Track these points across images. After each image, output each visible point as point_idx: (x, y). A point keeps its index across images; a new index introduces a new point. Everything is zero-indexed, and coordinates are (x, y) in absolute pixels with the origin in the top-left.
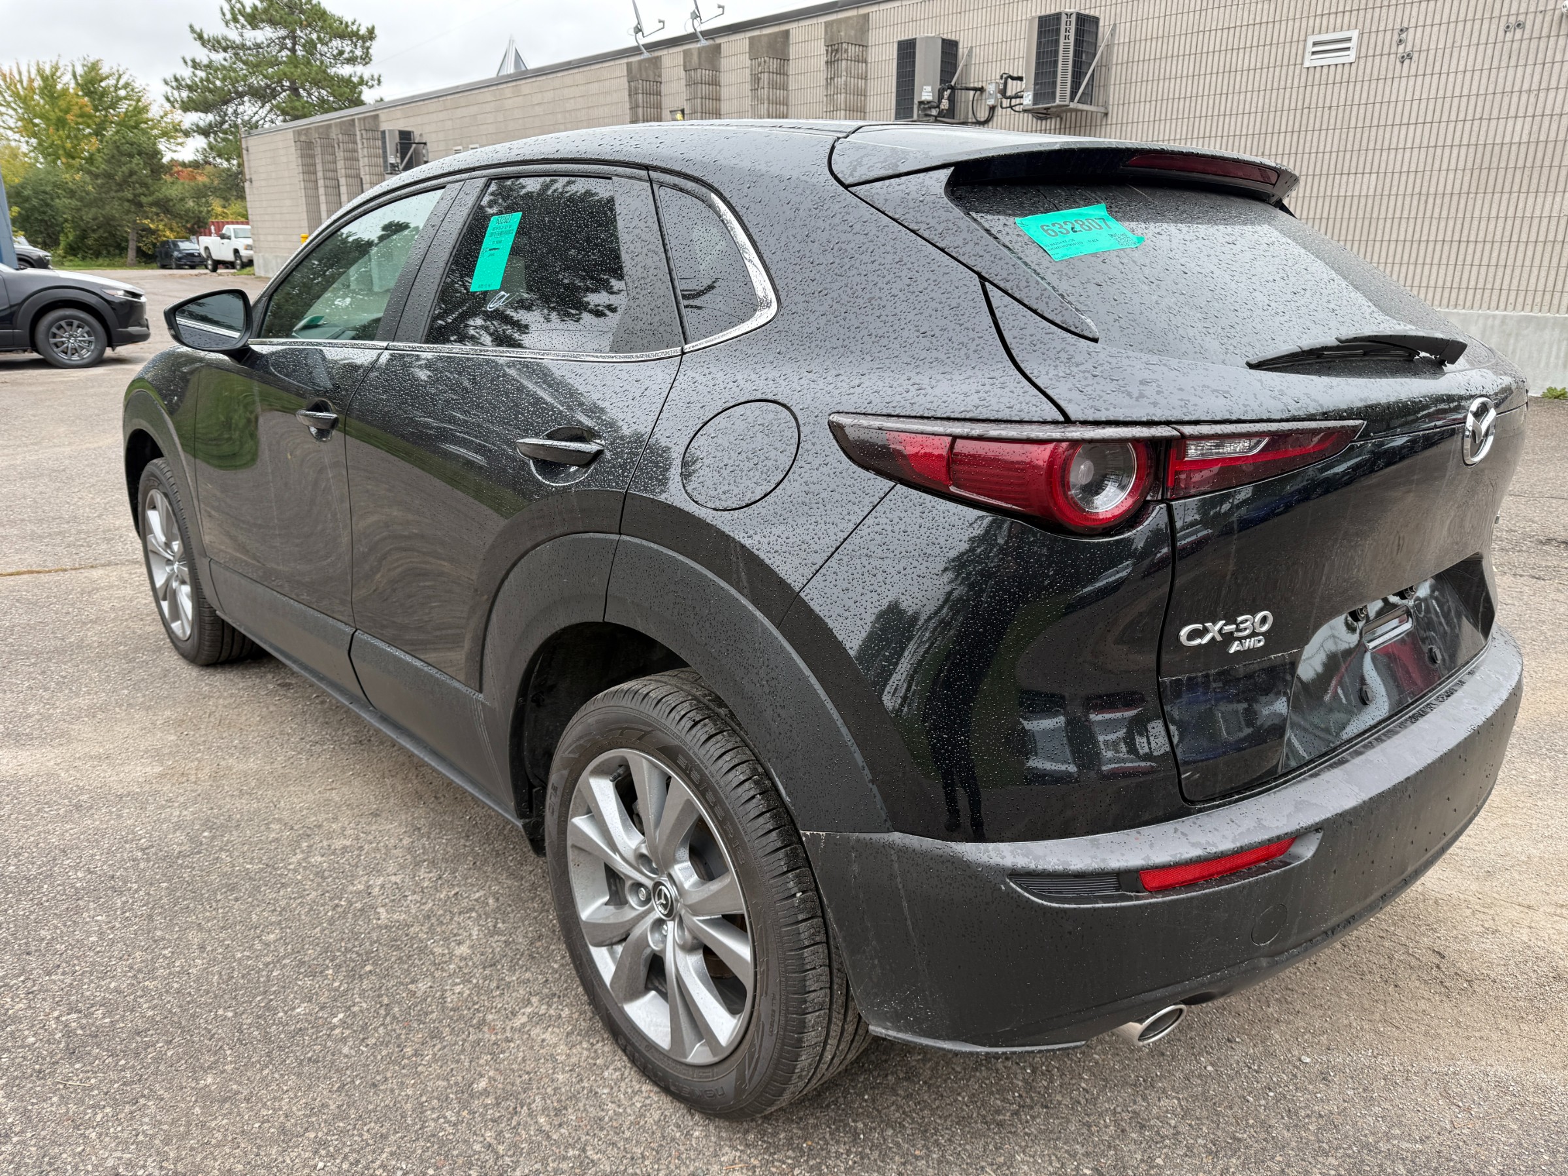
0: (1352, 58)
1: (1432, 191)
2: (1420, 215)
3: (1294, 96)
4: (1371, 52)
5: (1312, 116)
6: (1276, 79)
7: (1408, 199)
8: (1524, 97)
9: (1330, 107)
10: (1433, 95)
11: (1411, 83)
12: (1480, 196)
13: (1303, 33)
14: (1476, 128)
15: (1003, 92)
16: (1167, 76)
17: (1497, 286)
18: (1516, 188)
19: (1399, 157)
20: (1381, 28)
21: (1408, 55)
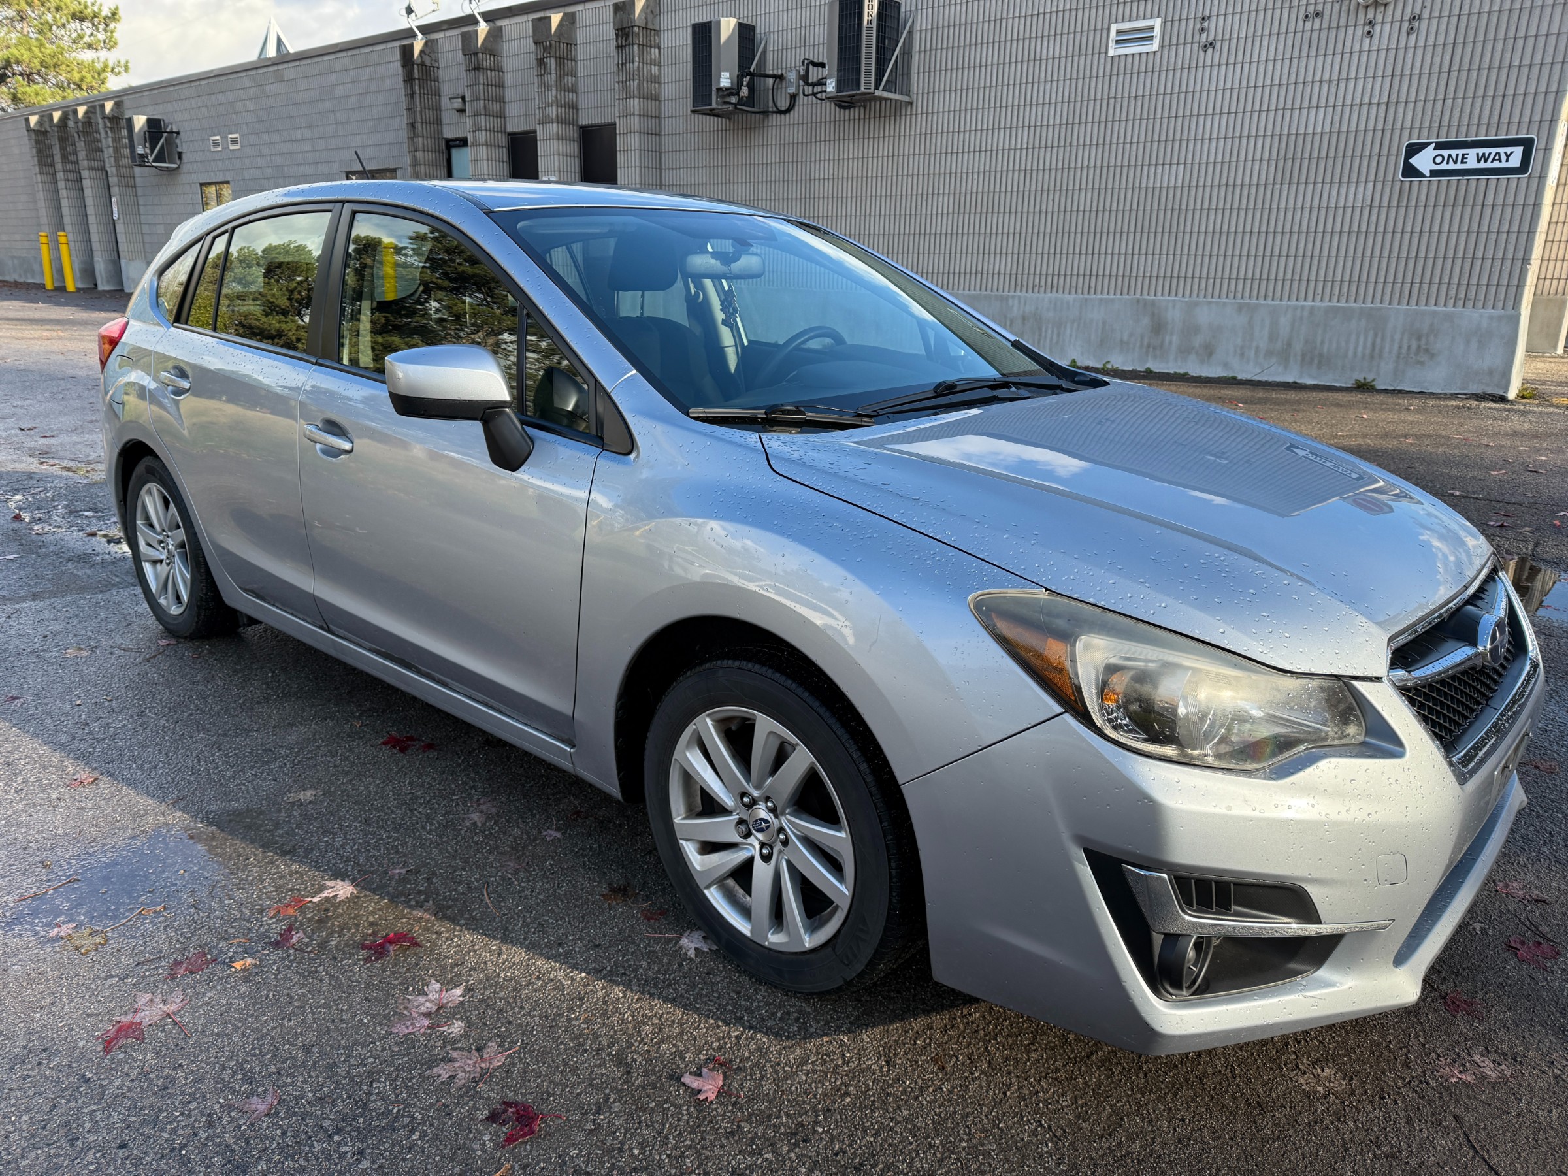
0: (1155, 46)
1: (1239, 182)
2: (1228, 206)
4: (1174, 41)
5: (1118, 106)
6: (1082, 67)
7: (1215, 190)
8: (1325, 87)
9: (1136, 97)
10: (1236, 85)
11: (1215, 73)
12: (1286, 187)
13: (1106, 21)
14: (1279, 119)
15: (805, 78)
16: (972, 64)
17: (1305, 277)
18: (1320, 179)
19: (1205, 148)
20: (1184, 16)
21: (1211, 44)
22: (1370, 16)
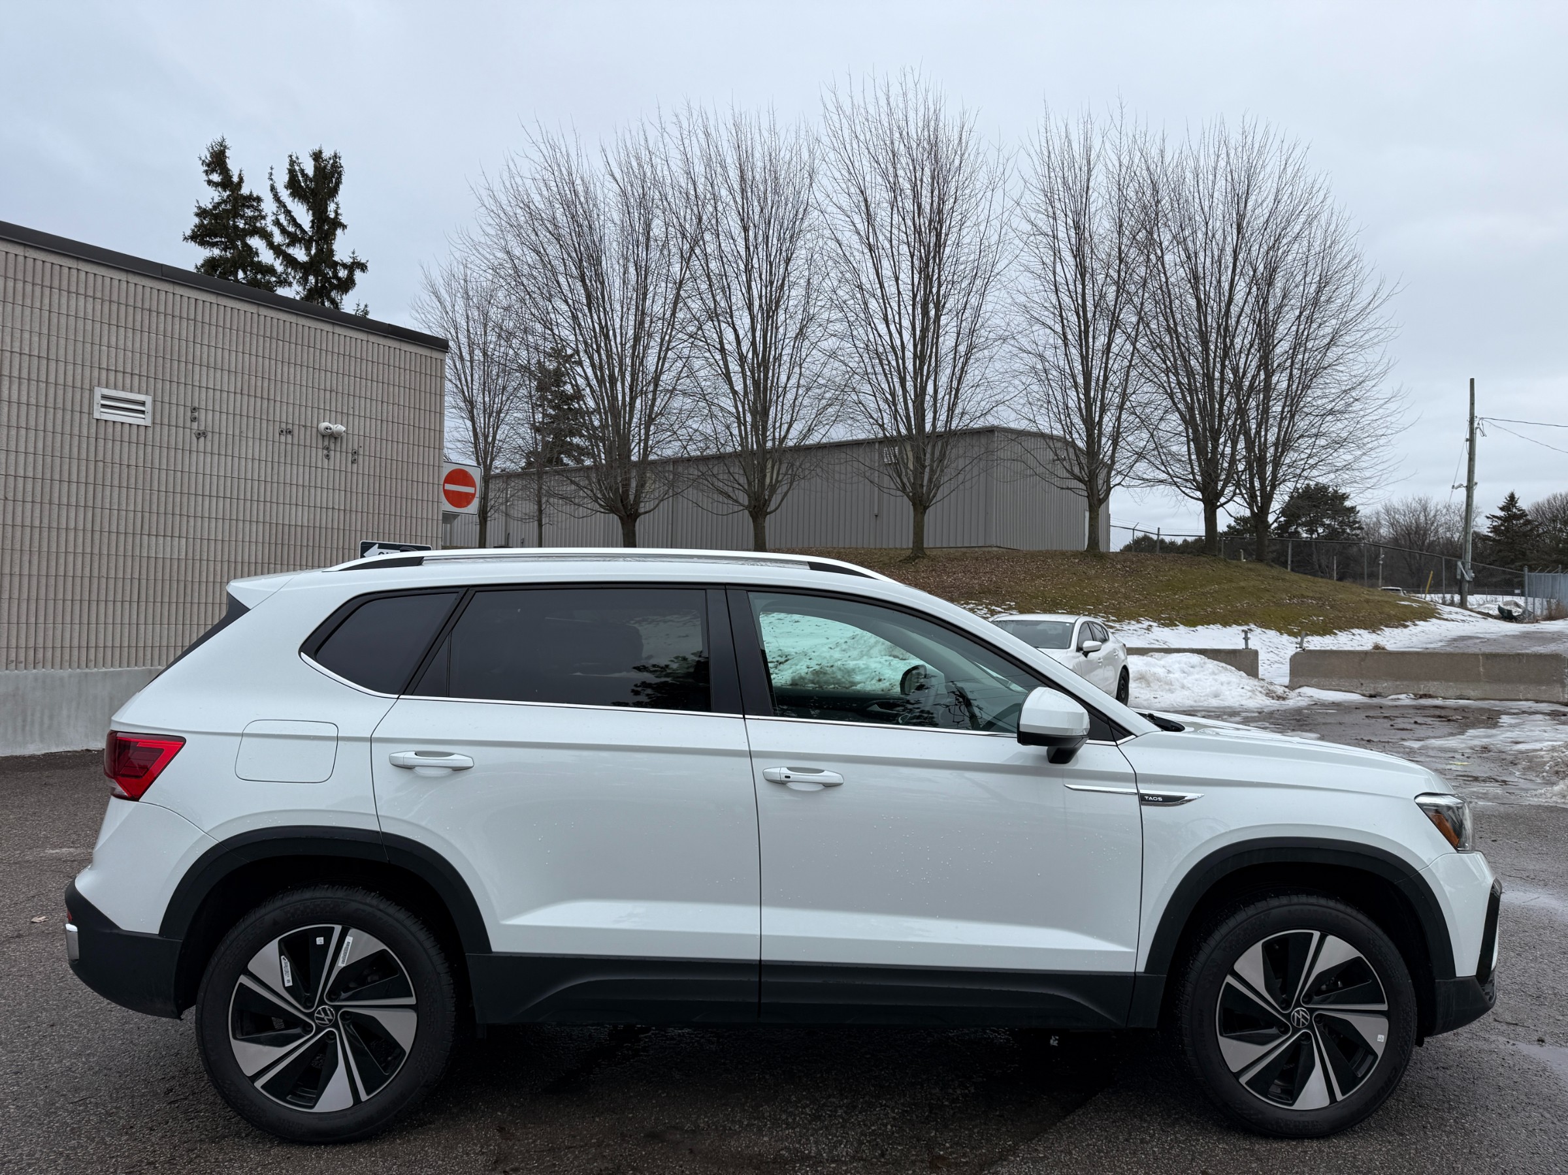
0: (148, 422)
1: (239, 559)
3: (84, 446)
4: (166, 421)
6: (59, 422)
7: (219, 565)
9: (128, 466)
10: (229, 475)
11: (208, 459)
13: (87, 381)
18: (304, 563)
19: (206, 525)
20: (174, 401)
21: (204, 433)
22: (326, 443)
